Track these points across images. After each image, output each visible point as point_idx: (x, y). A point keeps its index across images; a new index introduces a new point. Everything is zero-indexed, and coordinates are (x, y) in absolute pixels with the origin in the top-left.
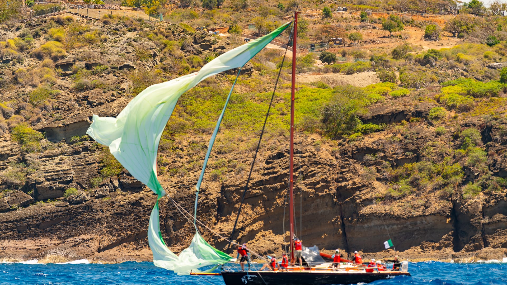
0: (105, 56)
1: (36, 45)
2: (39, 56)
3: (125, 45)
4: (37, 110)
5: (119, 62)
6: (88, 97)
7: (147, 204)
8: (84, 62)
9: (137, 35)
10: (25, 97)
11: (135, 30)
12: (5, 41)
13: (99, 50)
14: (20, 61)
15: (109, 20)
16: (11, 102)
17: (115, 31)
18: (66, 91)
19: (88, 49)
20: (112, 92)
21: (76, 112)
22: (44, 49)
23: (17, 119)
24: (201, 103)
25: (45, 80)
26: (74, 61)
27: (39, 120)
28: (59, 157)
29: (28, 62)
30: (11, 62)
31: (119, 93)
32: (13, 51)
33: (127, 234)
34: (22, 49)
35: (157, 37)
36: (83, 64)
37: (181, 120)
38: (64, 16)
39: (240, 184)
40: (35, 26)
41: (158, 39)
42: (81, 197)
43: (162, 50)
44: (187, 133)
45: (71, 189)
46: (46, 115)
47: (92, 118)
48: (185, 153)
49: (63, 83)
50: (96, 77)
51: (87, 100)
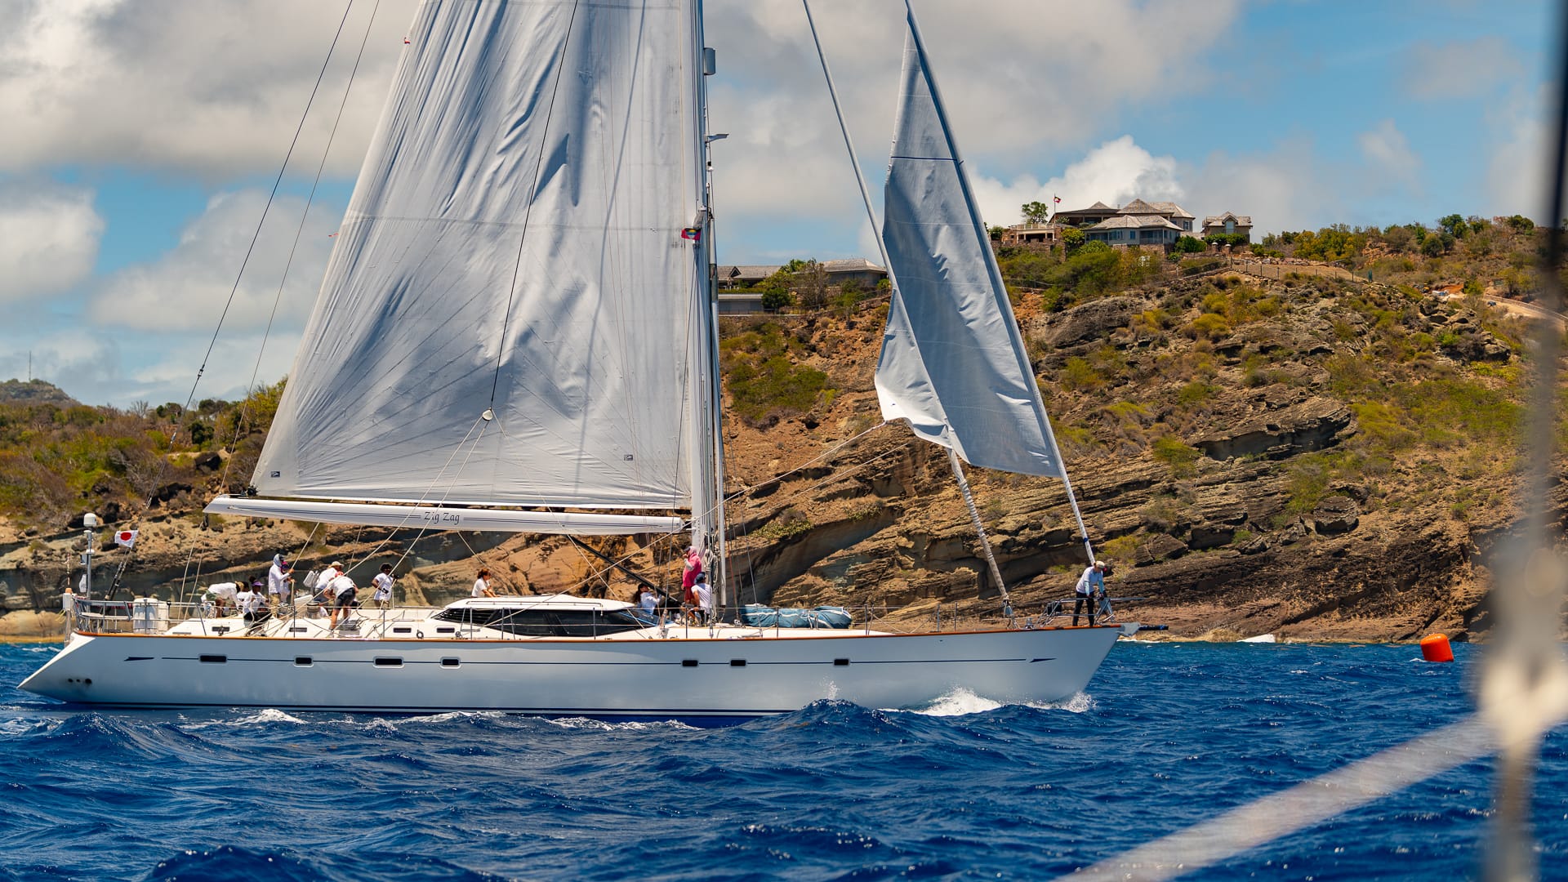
0: (1289, 335)
1: (1187, 319)
2: (1192, 336)
3: (1317, 319)
4: (1190, 415)
5: (1309, 343)
6: (1265, 395)
7: (1356, 554)
8: (1259, 343)
9: (1335, 302)
10: (1172, 395)
11: (1333, 295)
12: (1141, 313)
13: (1279, 325)
14: (1164, 343)
15: (1294, 281)
16: (1152, 403)
17: (1302, 298)
18: (1231, 388)
19: (1265, 324)
20: (1300, 388)
21: (1248, 418)
22: (1198, 324)
23: (1161, 429)
24: (1433, 404)
25: (1200, 372)
26: (1243, 342)
27: (1193, 430)
28: (1224, 485)
29: (1175, 345)
30: (1151, 345)
31: (1310, 390)
32: (1152, 329)
33: (1327, 598)
34: (1166, 326)
35: (1365, 307)
36: (1256, 347)
37: (1404, 429)
38: (1227, 276)
39: (1494, 524)
40: (1183, 291)
41: (1367, 310)
42: (1258, 544)
43: (1373, 324)
44: (1415, 447)
45: (1243, 531)
46: (1204, 422)
47: (1271, 427)
48: (1411, 478)
49: (1227, 375)
50: (1275, 366)
51: (1263, 400)
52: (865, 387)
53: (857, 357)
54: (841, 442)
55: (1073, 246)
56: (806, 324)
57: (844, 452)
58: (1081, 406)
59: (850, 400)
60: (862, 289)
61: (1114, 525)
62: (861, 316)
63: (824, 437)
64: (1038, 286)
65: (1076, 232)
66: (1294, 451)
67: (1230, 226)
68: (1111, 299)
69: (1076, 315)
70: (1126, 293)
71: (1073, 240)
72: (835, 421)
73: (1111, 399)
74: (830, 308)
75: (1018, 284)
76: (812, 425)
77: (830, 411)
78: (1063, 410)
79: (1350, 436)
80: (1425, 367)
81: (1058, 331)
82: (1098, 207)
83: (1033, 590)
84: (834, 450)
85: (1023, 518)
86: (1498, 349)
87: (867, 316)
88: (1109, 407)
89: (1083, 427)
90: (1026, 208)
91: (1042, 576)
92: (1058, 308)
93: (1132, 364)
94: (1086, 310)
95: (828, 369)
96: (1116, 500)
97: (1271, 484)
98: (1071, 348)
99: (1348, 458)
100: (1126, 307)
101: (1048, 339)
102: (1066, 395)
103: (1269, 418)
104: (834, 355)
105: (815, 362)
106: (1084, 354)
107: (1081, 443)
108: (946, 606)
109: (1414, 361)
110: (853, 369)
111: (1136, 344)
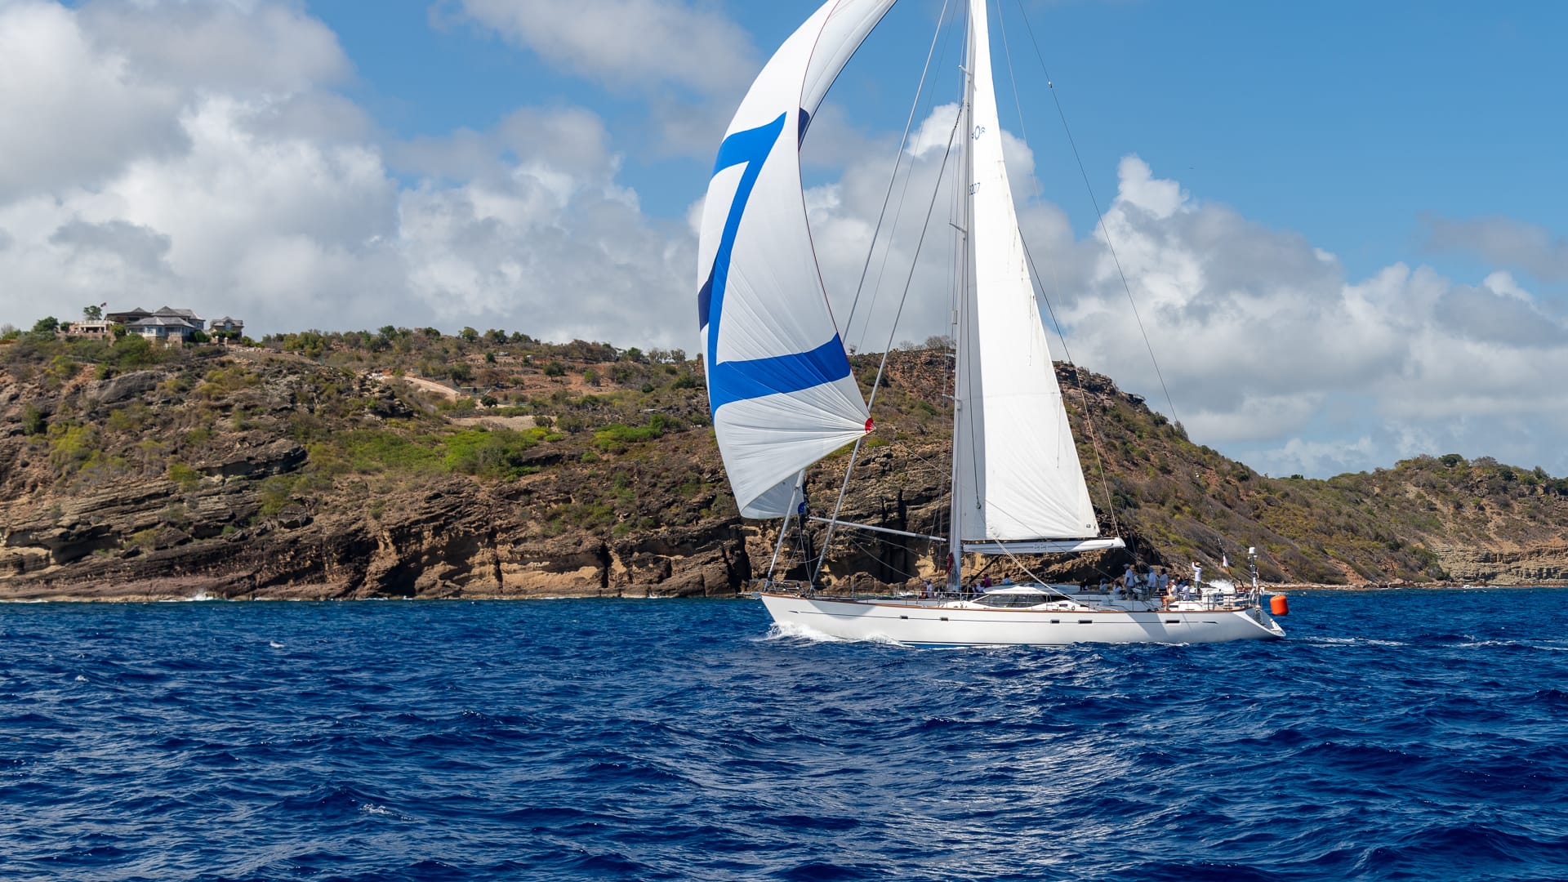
0: (265, 398)
1: (196, 386)
2: (199, 397)
3: (285, 388)
4: (195, 449)
5: (278, 403)
7: (306, 542)
8: (244, 404)
9: (298, 378)
10: (183, 436)
11: (296, 373)
12: (164, 382)
13: (259, 391)
14: (181, 401)
15: (271, 363)
16: (169, 441)
17: (275, 374)
18: (225, 432)
19: (250, 391)
20: (271, 433)
21: (235, 452)
22: (204, 390)
23: (175, 458)
24: (361, 445)
25: (204, 421)
26: (234, 402)
28: (218, 496)
29: (187, 403)
30: (170, 403)
31: (278, 434)
32: (172, 392)
33: (285, 572)
34: (183, 389)
35: (318, 381)
37: (341, 461)
38: (224, 359)
40: (195, 368)
41: (319, 383)
42: (239, 536)
44: (348, 473)
45: (228, 528)
46: (205, 455)
47: (251, 458)
48: (344, 492)
49: (222, 423)
50: (256, 418)
51: (246, 440)
55: (119, 336)
58: (120, 442)
61: (140, 522)
64: (93, 362)
65: (122, 327)
66: (266, 474)
67: (229, 326)
68: (144, 372)
69: (119, 382)
70: (155, 368)
71: (120, 332)
73: (141, 438)
75: (79, 360)
78: (107, 446)
79: (304, 465)
80: (358, 420)
81: (105, 393)
82: (139, 311)
83: (81, 566)
85: (76, 517)
86: (405, 410)
88: (139, 443)
89: (122, 456)
90: (86, 310)
91: (89, 557)
92: (107, 375)
93: (157, 416)
94: (125, 379)
96: (142, 506)
97: (251, 495)
98: (115, 404)
99: (303, 479)
100: (154, 377)
101: (99, 397)
102: (110, 435)
103: (250, 452)
106: (124, 408)
108: (19, 577)
109: (350, 417)
111: (160, 402)
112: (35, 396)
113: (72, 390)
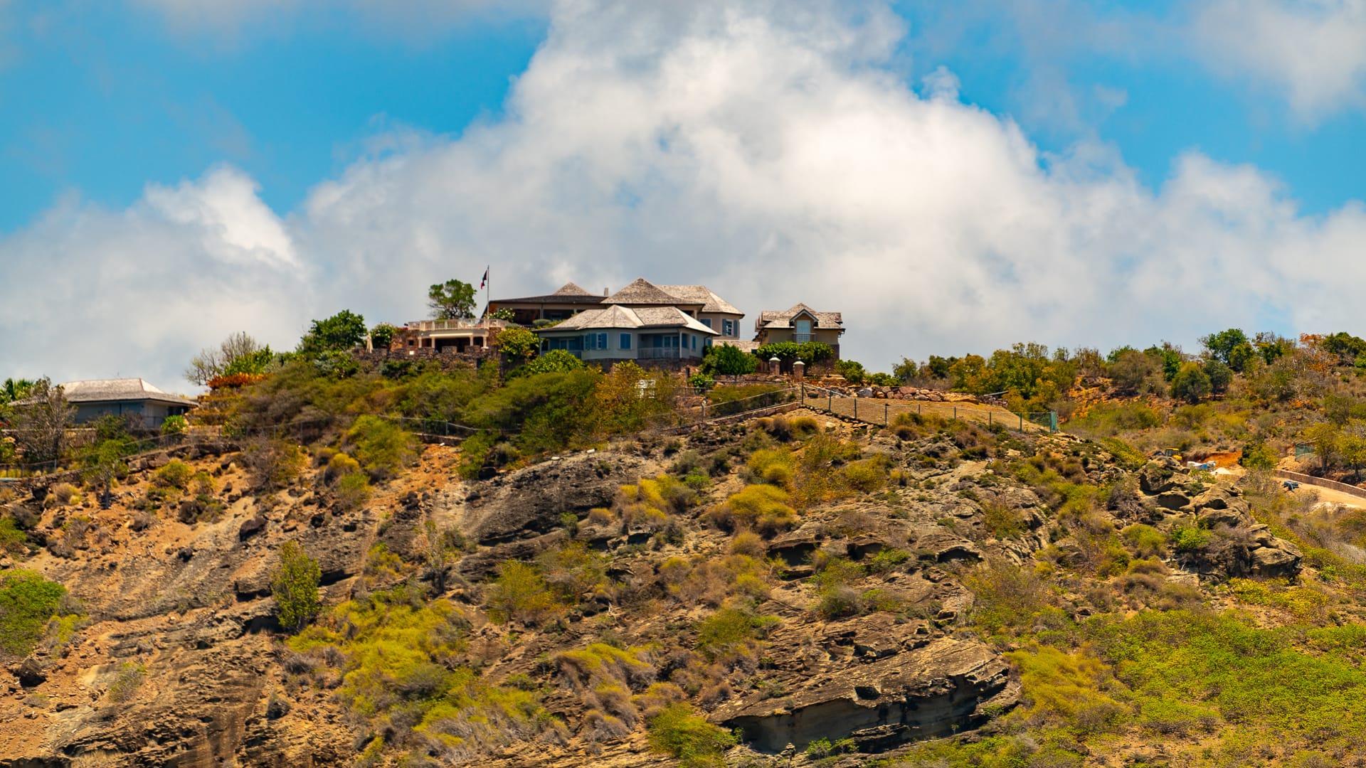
0: (902, 525)
1: (717, 495)
2: (726, 526)
3: (954, 497)
4: (717, 669)
5: (936, 540)
6: (853, 634)
8: (846, 541)
9: (987, 468)
10: (686, 633)
11: (983, 455)
12: (635, 483)
13: (884, 508)
14: (674, 537)
15: (914, 428)
16: (649, 646)
17: (927, 459)
18: (794, 620)
19: (856, 506)
20: (919, 621)
21: (821, 675)
22: (738, 504)
23: (664, 692)
24: (1159, 653)
25: (739, 590)
26: (819, 537)
27: (724, 695)
29: (695, 541)
30: (651, 541)
31: (937, 626)
32: (654, 511)
34: (680, 506)
35: (1041, 476)
36: (842, 546)
37: (1105, 699)
38: (793, 417)
40: (713, 444)
41: (1045, 482)
43: (1054, 509)
44: (1122, 733)
46: (741, 683)
47: (865, 692)
49: (788, 596)
50: (875, 582)
51: (851, 643)
52: (132, 612)
53: (119, 557)
54: (85, 711)
55: (514, 360)
56: (29, 496)
57: (89, 730)
58: (522, 650)
59: (104, 635)
60: (134, 433)
62: (132, 483)
63: (54, 702)
64: (453, 431)
65: (524, 335)
66: (904, 736)
67: (804, 328)
68: (582, 457)
69: (519, 484)
70: (610, 446)
71: (518, 347)
72: (75, 673)
73: (576, 637)
74: (75, 467)
75: (417, 427)
76: (30, 680)
77: (65, 655)
78: (488, 657)
79: (1007, 710)
80: (1147, 586)
81: (485, 514)
82: (569, 292)
84: (70, 726)
86: (1279, 555)
87: (142, 482)
88: (573, 653)
89: (524, 687)
90: (436, 292)
92: (485, 471)
93: (614, 575)
94: (536, 476)
95: (67, 578)
98: (508, 545)
99: (1003, 751)
100: (608, 471)
101: (466, 527)
102: (496, 629)
103: (862, 675)
104: (79, 553)
105: (42, 565)
106: (531, 556)
107: (518, 717)
109: (1126, 576)
110: (111, 579)
111: (625, 538)
112: (303, 528)
113: (401, 509)
